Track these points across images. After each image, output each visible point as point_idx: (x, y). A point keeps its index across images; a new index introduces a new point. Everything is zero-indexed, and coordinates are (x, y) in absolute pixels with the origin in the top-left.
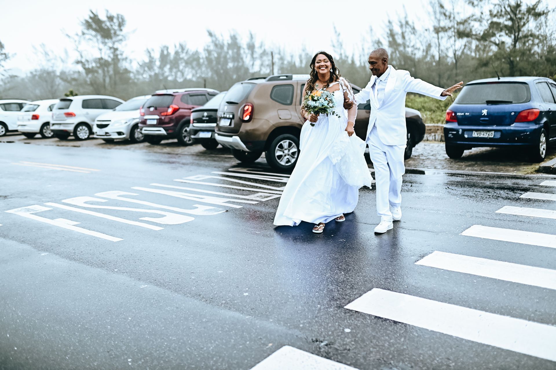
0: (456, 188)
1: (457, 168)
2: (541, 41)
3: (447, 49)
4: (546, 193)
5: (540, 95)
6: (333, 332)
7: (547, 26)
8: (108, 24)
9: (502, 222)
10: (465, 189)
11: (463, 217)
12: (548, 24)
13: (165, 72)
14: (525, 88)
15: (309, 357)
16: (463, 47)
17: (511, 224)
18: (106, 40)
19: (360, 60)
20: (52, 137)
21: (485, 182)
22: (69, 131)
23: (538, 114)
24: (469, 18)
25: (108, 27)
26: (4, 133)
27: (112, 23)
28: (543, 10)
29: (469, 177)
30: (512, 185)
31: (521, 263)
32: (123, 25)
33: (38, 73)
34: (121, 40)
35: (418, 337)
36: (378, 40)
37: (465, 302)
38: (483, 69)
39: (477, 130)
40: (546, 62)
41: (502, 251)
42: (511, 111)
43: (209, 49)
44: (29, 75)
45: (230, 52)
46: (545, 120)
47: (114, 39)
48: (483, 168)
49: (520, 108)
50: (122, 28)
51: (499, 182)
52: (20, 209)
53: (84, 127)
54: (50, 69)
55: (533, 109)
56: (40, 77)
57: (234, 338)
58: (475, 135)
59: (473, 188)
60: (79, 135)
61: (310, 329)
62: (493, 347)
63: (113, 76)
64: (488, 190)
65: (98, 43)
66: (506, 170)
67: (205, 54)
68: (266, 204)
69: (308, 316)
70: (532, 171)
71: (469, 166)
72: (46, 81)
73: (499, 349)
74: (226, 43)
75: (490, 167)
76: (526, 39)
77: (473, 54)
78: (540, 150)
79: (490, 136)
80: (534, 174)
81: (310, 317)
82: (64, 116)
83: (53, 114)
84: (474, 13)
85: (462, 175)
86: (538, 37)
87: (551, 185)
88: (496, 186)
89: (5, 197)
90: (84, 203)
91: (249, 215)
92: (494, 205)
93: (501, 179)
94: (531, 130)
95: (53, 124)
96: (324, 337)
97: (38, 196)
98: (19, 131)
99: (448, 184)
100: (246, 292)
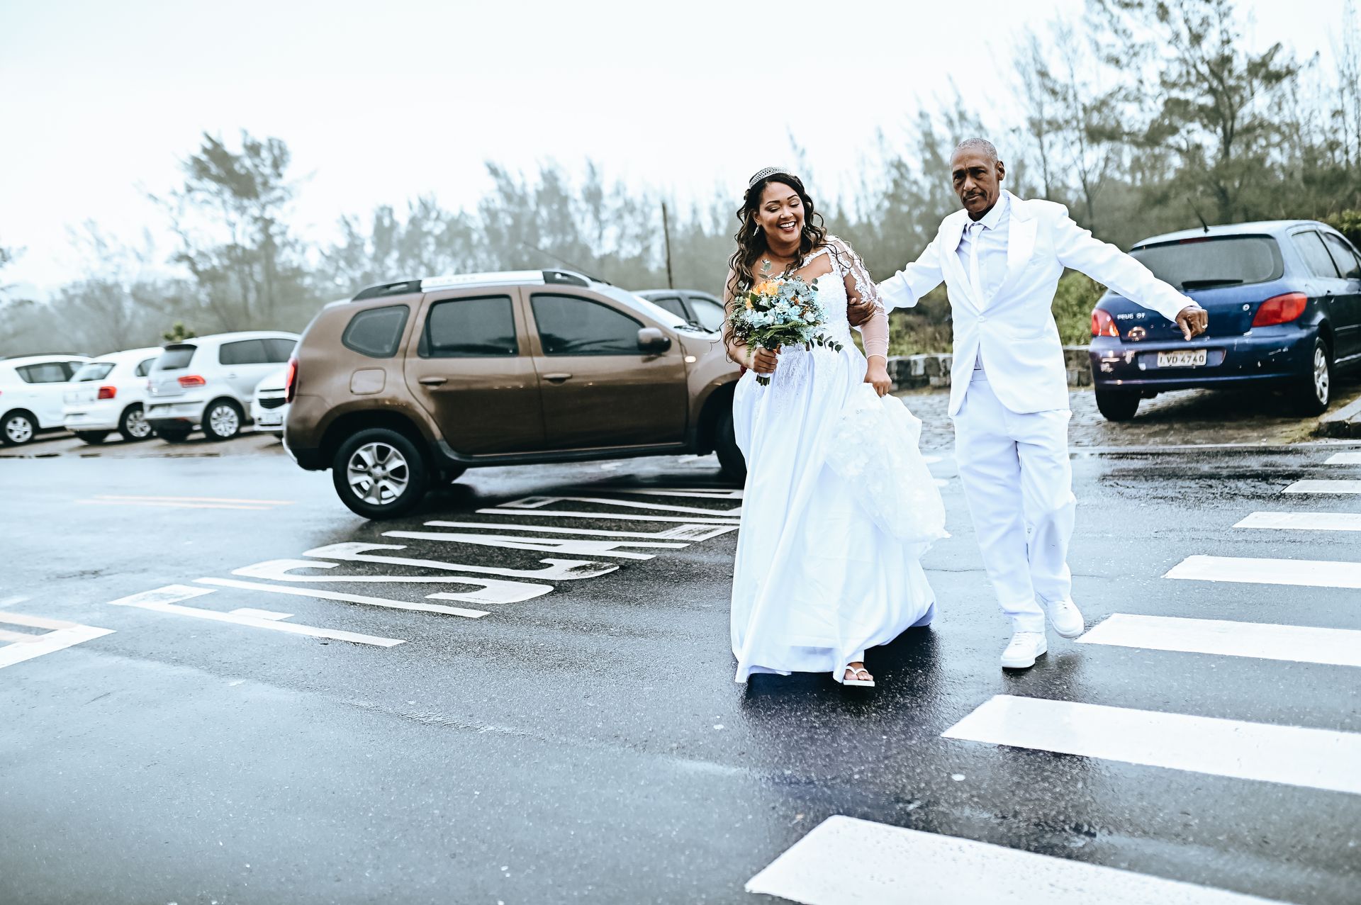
0: (1134, 483)
1: (1127, 442)
2: (1285, 137)
3: (1065, 170)
4: (1341, 479)
5: (1303, 261)
6: (927, 783)
7: (1296, 102)
8: (248, 162)
9: (1251, 546)
10: (1157, 484)
11: (1163, 542)
12: (1298, 96)
13: (389, 268)
14: (1268, 247)
15: (889, 832)
16: (1102, 164)
17: (1274, 548)
18: (246, 202)
19: (858, 211)
20: (149, 437)
21: (1199, 465)
22: (191, 420)
23: (1303, 307)
24: (1112, 95)
25: (247, 169)
26: (29, 435)
27: (257, 161)
28: (1285, 64)
29: (1160, 458)
30: (1261, 468)
31: (1309, 624)
32: (283, 162)
33: (80, 291)
34: (281, 199)
35: (1110, 777)
36: (897, 159)
37: (1200, 706)
38: (1155, 212)
39: (1166, 351)
40: (1302, 185)
41: (1261, 604)
42: (1243, 302)
43: (492, 206)
44: (59, 296)
45: (544, 212)
46: (1320, 316)
47: (263, 198)
48: (1189, 437)
49: (1262, 292)
50: (282, 170)
51: (1231, 464)
52: (141, 595)
53: (226, 409)
54: (110, 280)
55: (1291, 293)
56: (86, 298)
57: (717, 811)
58: (1163, 361)
59: (1174, 480)
60: (214, 428)
61: (878, 781)
62: (1275, 785)
63: (265, 287)
64: (1210, 483)
65: (226, 209)
66: (1242, 438)
67: (483, 219)
68: (707, 546)
69: (867, 758)
70: (1303, 436)
71: (1155, 434)
72: (102, 309)
73: (1287, 786)
74: (531, 191)
75: (1205, 433)
76: (1250, 136)
77: (1128, 179)
78: (1314, 387)
79: (1199, 363)
80: (1309, 441)
81: (870, 759)
82: (178, 384)
83: (150, 383)
84: (1121, 84)
85: (1142, 454)
86: (1278, 129)
87: (1351, 462)
88: (1225, 472)
89: (96, 573)
90: (285, 573)
91: (675, 571)
92: (1228, 513)
93: (1235, 457)
94: (1292, 340)
95: (152, 407)
96: (913, 795)
97: (172, 565)
98: (67, 427)
99: (1115, 476)
100: (717, 723)
